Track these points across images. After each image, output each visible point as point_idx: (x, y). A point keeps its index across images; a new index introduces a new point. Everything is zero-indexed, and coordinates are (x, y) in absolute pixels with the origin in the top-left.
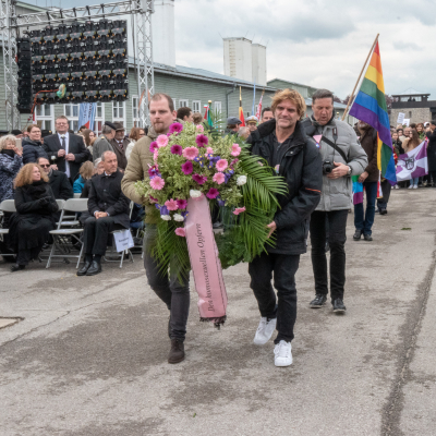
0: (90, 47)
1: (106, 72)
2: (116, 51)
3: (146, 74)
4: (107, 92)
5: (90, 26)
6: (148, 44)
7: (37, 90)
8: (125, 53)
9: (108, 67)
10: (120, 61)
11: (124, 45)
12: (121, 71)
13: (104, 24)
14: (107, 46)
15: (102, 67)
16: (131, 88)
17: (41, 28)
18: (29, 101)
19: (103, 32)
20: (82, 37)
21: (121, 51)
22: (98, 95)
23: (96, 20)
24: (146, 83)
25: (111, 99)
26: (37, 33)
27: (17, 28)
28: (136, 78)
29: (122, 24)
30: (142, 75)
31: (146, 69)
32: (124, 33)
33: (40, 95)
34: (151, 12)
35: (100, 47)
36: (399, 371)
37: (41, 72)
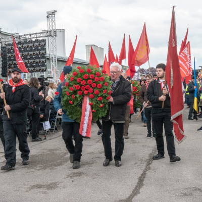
0: (31, 50)
1: (38, 60)
2: (41, 52)
3: (54, 61)
4: (38, 68)
5: (31, 42)
6: (55, 49)
7: (9, 68)
8: (45, 52)
9: (38, 58)
10: (43, 56)
11: (45, 49)
12: (44, 60)
13: (37, 41)
14: (38, 50)
15: (36, 58)
16: (47, 66)
17: (11, 43)
18: (6, 72)
19: (37, 44)
20: (28, 46)
21: (44, 52)
22: (34, 70)
23: (34, 39)
24: (54, 65)
25: (40, 71)
26: (9, 45)
27: (1, 42)
28: (50, 62)
29: (44, 41)
30: (52, 61)
31: (54, 59)
32: (45, 44)
33: (11, 70)
34: (56, 36)
35: (35, 50)
36: (146, 167)
37: (11, 60)
